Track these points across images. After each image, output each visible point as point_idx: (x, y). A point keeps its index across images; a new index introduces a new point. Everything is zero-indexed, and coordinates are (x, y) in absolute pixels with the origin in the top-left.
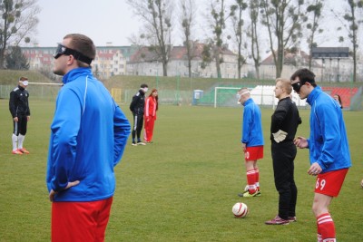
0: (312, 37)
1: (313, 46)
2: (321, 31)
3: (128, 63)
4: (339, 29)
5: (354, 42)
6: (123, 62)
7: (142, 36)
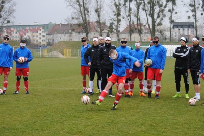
0: (171, 16)
1: (172, 22)
2: (176, 13)
3: (47, 34)
4: (187, 11)
5: (195, 19)
6: (44, 34)
7: (73, 18)
